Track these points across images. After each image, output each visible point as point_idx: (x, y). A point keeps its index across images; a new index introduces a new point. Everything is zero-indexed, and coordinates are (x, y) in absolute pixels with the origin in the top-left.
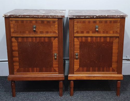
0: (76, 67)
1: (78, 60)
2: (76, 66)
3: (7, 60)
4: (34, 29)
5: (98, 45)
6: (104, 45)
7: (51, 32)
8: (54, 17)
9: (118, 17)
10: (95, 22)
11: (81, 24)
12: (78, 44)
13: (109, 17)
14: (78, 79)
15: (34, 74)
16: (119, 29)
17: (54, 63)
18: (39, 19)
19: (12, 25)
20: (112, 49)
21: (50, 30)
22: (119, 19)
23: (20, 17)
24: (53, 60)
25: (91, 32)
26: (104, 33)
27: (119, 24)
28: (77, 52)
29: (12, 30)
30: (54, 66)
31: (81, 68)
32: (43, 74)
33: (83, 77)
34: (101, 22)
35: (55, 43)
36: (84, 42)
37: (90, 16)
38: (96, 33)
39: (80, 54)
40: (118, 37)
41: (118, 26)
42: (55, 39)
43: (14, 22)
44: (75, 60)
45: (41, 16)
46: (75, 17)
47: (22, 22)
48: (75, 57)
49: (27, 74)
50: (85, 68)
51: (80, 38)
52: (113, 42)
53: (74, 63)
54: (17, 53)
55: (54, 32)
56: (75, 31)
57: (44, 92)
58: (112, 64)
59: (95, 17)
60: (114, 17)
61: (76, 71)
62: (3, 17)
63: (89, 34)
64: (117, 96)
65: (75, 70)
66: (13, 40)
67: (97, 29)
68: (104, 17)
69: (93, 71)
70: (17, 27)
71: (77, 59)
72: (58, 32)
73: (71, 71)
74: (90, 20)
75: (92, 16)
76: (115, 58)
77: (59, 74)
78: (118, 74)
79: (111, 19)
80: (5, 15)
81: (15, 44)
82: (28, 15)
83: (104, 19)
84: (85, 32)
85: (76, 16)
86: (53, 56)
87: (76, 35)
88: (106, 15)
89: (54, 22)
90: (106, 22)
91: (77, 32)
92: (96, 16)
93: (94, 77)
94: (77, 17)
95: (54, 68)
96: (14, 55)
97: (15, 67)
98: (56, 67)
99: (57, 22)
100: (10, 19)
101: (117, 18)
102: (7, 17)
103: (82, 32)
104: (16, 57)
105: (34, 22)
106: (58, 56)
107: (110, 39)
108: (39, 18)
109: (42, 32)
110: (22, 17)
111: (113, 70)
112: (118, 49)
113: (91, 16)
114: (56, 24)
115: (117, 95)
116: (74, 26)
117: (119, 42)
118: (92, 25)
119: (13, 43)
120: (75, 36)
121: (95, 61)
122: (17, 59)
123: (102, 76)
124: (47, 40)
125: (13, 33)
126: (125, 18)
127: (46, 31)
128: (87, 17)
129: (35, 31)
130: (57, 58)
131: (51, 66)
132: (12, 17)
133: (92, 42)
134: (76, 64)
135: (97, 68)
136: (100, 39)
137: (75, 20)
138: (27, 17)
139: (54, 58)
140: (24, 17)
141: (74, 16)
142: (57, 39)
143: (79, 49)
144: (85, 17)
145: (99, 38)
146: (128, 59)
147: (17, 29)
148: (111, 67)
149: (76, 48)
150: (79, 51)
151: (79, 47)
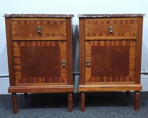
1: (90, 68)
2: (88, 76)
3: (8, 75)
4: (39, 31)
5: (113, 50)
6: (119, 50)
7: (58, 35)
8: (62, 16)
9: (135, 16)
10: (108, 22)
11: (92, 25)
12: (90, 49)
14: (90, 90)
15: (39, 85)
16: (136, 31)
17: (62, 71)
18: (44, 19)
19: (13, 27)
20: (128, 54)
21: (57, 32)
22: (136, 19)
23: (23, 16)
24: (60, 68)
25: (104, 34)
26: (119, 35)
27: (136, 25)
28: (88, 59)
29: (14, 33)
30: (62, 75)
31: (93, 78)
32: (50, 85)
33: (96, 88)
34: (115, 22)
35: (63, 47)
36: (97, 46)
38: (110, 35)
39: (91, 61)
40: (136, 40)
41: (135, 27)
42: (63, 43)
43: (16, 23)
44: (86, 68)
45: (47, 15)
46: (86, 17)
47: (25, 22)
48: (86, 65)
49: (31, 85)
50: (97, 77)
51: (92, 42)
52: (129, 46)
53: (85, 72)
54: (19, 60)
55: (62, 35)
56: (85, 34)
58: (129, 72)
60: (131, 16)
61: (87, 82)
62: (4, 16)
63: (102, 37)
65: (86, 80)
66: (15, 44)
67: (111, 31)
68: (120, 16)
69: (107, 81)
70: (19, 29)
71: (88, 66)
72: (67, 35)
73: (82, 81)
74: (103, 20)
75: (106, 15)
76: (132, 66)
77: (68, 85)
79: (127, 19)
80: (6, 15)
81: (17, 49)
83: (119, 19)
84: (97, 34)
85: (87, 15)
86: (61, 63)
87: (87, 38)
88: (122, 14)
89: (62, 22)
90: (121, 22)
91: (89, 35)
92: (110, 15)
93: (108, 87)
94: (88, 17)
95: (63, 78)
97: (16, 77)
98: (64, 77)
99: (65, 23)
100: (12, 19)
101: (134, 17)
102: (8, 16)
103: (94, 35)
104: (18, 65)
105: (38, 23)
107: (126, 43)
108: (44, 17)
109: (47, 35)
110: (25, 16)
111: (130, 80)
112: (136, 54)
113: (104, 15)
114: (64, 25)
115: (135, 110)
116: (84, 28)
117: (136, 46)
118: (105, 26)
119: (14, 48)
120: (85, 39)
121: (109, 68)
122: (19, 67)
123: (118, 87)
124: (53, 44)
125: (15, 36)
126: (143, 17)
127: (53, 34)
128: (99, 16)
129: (39, 33)
130: (66, 66)
131: (59, 75)
132: (13, 16)
133: (106, 47)
134: (88, 73)
135: (111, 78)
136: (115, 43)
137: (85, 20)
138: (31, 16)
139: (62, 66)
140: (27, 16)
141: (84, 15)
142: (65, 43)
143: (91, 55)
144: (98, 16)
145: (113, 42)
146: (145, 72)
147: (19, 31)
148: (128, 76)
149: (87, 54)
150: (91, 58)
151: (91, 52)
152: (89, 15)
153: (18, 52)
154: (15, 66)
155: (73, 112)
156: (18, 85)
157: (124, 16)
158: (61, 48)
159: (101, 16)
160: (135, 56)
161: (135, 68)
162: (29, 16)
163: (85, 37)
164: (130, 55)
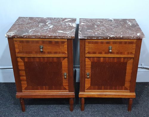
0: (88, 85)
1: (90, 79)
4: (41, 50)
5: (111, 65)
6: (117, 65)
7: (60, 53)
8: (63, 38)
9: (135, 38)
11: (93, 45)
12: (90, 64)
13: (125, 38)
14: (89, 96)
16: (134, 50)
17: (64, 82)
18: (46, 40)
19: (16, 46)
20: (126, 69)
21: (59, 51)
22: (135, 40)
23: (25, 37)
25: (103, 52)
26: (117, 53)
27: (134, 45)
28: (88, 72)
29: (17, 50)
30: (64, 84)
31: (92, 87)
34: (115, 43)
35: (65, 63)
36: (96, 62)
37: (103, 37)
39: (91, 74)
40: (133, 58)
41: (133, 47)
44: (86, 79)
45: (48, 36)
46: (86, 38)
47: (28, 42)
48: (86, 76)
49: (36, 92)
50: (96, 86)
51: (92, 58)
52: (127, 63)
54: (24, 72)
55: (64, 53)
56: (86, 52)
57: (55, 106)
58: (125, 83)
59: (108, 38)
60: (130, 38)
61: (87, 89)
62: (6, 37)
63: (101, 55)
64: (129, 111)
67: (110, 51)
68: (119, 38)
70: (22, 48)
71: (88, 78)
72: (68, 53)
73: (82, 89)
74: (103, 41)
75: (106, 37)
76: (128, 78)
77: (69, 92)
78: (130, 92)
79: (126, 40)
80: (8, 36)
81: (21, 65)
82: (33, 36)
83: (119, 40)
84: (97, 52)
86: (63, 75)
87: (87, 55)
88: (121, 37)
89: (63, 42)
90: (121, 43)
91: (89, 53)
92: (110, 37)
93: (105, 95)
94: (89, 38)
95: (64, 87)
96: (20, 74)
97: (22, 85)
98: (66, 86)
99: (66, 42)
100: (14, 39)
101: (133, 39)
102: (10, 37)
103: (94, 53)
104: (23, 76)
105: (40, 42)
106: (67, 75)
107: (124, 59)
108: (46, 38)
109: (49, 53)
110: (27, 37)
111: (126, 89)
112: (132, 69)
114: (65, 45)
116: (85, 47)
117: (133, 63)
118: (105, 46)
119: (19, 63)
121: (107, 80)
122: (25, 78)
124: (55, 60)
125: (18, 53)
126: (142, 39)
128: (99, 38)
129: (42, 52)
130: (67, 77)
131: (61, 85)
132: (16, 37)
133: (105, 62)
134: (87, 83)
135: (109, 87)
137: (86, 40)
138: (32, 37)
139: (63, 77)
140: (29, 37)
142: (66, 59)
143: (90, 69)
144: (98, 38)
145: (112, 59)
146: (142, 67)
147: (22, 49)
148: (124, 86)
149: (87, 68)
150: (90, 71)
151: (90, 67)
152: (89, 37)
153: (23, 66)
154: (21, 77)
155: (74, 111)
156: (24, 92)
157: (123, 38)
158: (63, 64)
159: (101, 38)
160: (131, 71)
161: (131, 80)
162: (31, 37)
163: (85, 55)
164: (127, 70)
